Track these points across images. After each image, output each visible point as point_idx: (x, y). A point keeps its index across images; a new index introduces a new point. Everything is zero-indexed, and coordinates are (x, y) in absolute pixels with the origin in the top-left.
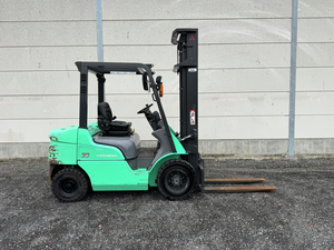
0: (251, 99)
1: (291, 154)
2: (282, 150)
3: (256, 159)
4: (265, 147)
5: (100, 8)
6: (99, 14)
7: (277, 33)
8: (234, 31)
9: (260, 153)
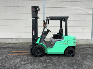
0: (82, 28)
1: (92, 43)
2: (89, 42)
3: (83, 44)
4: (85, 41)
5: (44, 4)
6: (44, 6)
7: (89, 12)
8: (78, 11)
9: (84, 42)
